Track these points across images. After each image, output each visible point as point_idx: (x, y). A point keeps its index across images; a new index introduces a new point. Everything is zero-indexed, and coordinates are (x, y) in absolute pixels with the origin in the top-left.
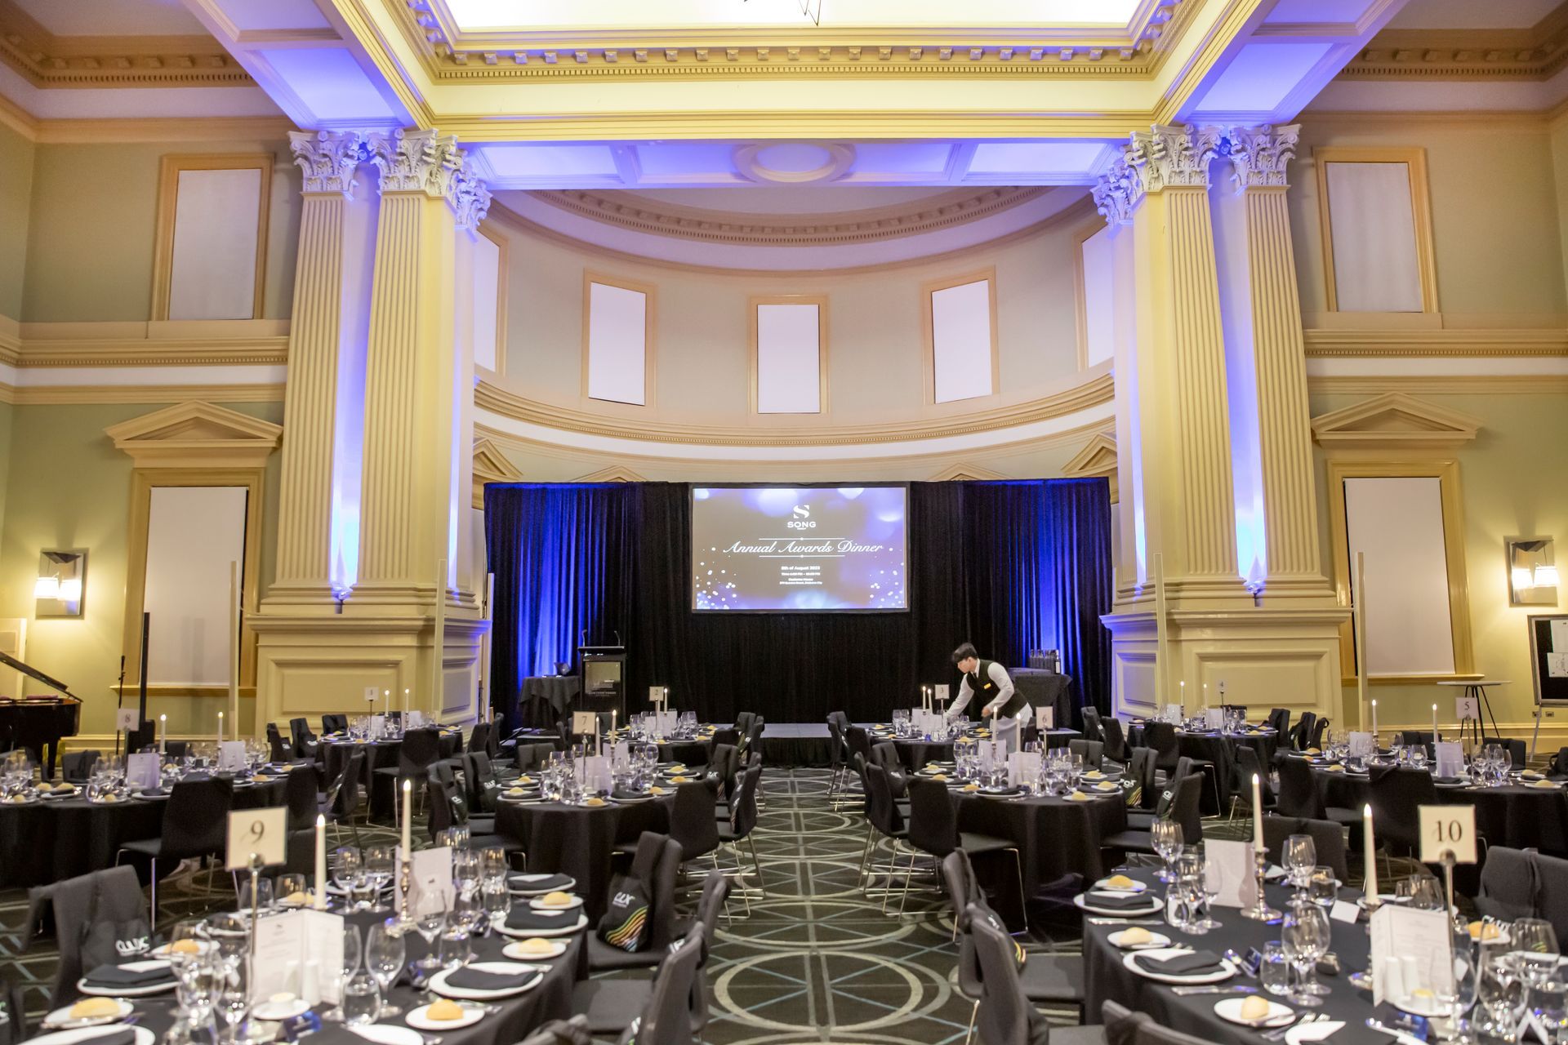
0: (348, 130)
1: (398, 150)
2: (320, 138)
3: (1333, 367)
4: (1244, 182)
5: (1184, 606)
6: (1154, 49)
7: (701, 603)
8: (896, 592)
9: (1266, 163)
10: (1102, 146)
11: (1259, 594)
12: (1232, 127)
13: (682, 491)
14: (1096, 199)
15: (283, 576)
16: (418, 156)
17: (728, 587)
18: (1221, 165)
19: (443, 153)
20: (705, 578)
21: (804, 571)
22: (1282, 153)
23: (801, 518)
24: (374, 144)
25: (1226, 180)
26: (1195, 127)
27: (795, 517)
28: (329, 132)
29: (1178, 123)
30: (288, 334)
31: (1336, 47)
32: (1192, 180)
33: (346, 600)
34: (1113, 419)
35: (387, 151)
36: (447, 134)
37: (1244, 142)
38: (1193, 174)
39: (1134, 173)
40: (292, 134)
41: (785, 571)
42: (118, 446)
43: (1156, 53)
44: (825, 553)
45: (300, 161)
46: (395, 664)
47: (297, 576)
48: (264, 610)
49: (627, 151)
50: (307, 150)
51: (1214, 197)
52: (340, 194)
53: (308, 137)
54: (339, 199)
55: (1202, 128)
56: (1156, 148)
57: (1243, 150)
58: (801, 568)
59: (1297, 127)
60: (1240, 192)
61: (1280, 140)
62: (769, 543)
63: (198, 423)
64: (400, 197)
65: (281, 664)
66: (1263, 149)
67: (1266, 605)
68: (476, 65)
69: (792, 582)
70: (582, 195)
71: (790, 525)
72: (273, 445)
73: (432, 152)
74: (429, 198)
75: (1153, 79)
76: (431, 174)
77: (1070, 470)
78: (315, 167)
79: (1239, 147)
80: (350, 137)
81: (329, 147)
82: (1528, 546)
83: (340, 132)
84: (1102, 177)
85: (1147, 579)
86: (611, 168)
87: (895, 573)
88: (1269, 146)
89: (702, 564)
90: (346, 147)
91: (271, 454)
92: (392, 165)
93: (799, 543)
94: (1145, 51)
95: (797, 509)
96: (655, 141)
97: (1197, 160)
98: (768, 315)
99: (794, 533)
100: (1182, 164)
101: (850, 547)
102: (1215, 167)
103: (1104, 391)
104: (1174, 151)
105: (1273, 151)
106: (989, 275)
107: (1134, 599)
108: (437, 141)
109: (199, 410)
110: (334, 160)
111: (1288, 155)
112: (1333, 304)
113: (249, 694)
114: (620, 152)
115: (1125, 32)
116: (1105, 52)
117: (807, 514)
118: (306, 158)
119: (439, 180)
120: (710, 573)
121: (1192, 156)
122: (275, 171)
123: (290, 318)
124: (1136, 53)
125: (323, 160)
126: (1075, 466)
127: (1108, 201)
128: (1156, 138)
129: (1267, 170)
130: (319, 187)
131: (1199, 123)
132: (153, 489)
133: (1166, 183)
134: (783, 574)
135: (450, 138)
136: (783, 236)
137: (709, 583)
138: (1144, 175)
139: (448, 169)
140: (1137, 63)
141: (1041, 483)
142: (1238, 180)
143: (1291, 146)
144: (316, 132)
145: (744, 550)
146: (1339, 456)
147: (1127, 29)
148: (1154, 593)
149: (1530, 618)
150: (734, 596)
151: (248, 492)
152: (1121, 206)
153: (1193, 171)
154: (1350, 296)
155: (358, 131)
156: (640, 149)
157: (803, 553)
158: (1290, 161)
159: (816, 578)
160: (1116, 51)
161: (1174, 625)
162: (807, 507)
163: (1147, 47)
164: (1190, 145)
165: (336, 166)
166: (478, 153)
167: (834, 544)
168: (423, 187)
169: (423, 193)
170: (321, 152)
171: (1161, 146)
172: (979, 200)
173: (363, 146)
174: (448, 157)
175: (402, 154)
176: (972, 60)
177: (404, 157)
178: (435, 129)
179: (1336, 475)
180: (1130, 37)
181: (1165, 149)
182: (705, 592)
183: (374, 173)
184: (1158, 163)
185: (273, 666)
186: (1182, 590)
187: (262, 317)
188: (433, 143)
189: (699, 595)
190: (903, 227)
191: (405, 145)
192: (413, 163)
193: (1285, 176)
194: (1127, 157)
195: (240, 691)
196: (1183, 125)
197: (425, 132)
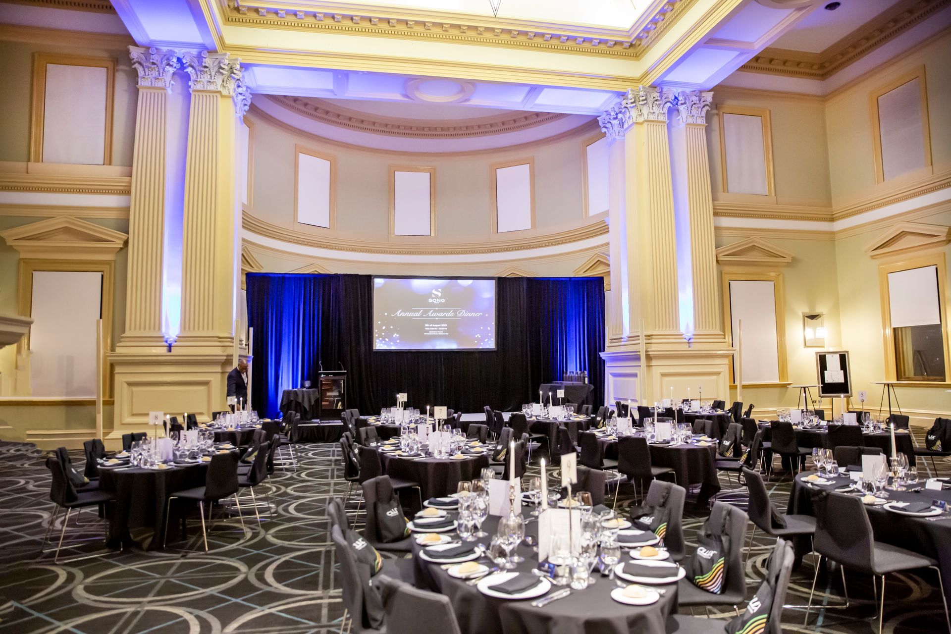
0: (170, 48)
1: (204, 64)
2: (150, 52)
3: (726, 222)
4: (684, 121)
5: (654, 347)
6: (643, 44)
7: (379, 345)
8: (490, 339)
9: (695, 111)
10: (609, 95)
11: (690, 341)
12: (680, 90)
13: (368, 280)
14: (601, 123)
15: (130, 329)
16: (216, 69)
17: (394, 336)
18: (673, 111)
19: (231, 68)
20: (381, 331)
21: (438, 327)
22: (704, 107)
23: (437, 297)
24: (187, 59)
25: (675, 119)
26: (662, 89)
27: (433, 296)
28: (156, 49)
29: (653, 86)
30: (131, 176)
31: (741, 54)
32: (659, 117)
33: (174, 344)
34: (608, 244)
35: (196, 64)
36: (234, 57)
37: (685, 99)
38: (660, 115)
39: (627, 111)
40: (132, 48)
41: (427, 327)
42: (8, 244)
43: (643, 46)
44: (450, 317)
45: (137, 66)
46: (206, 383)
47: (140, 329)
48: (119, 350)
49: (341, 76)
50: (141, 59)
51: (669, 127)
52: (164, 89)
53: (142, 50)
54: (163, 92)
55: (665, 89)
56: (641, 99)
57: (685, 103)
58: (437, 326)
59: (712, 93)
60: (682, 126)
61: (703, 99)
62: (418, 311)
63: (67, 230)
64: (204, 94)
65: (130, 384)
66: (695, 104)
67: (694, 347)
68: (252, 15)
69: (431, 333)
70: (296, 99)
71: (430, 300)
72: (121, 246)
73: (226, 67)
74: (222, 96)
75: (639, 60)
76: (223, 81)
77: (578, 272)
78: (146, 70)
79: (683, 102)
80: (172, 53)
81: (157, 58)
82: (813, 317)
83: (164, 49)
84: (606, 111)
85: (630, 333)
86: (330, 86)
87: (489, 328)
88: (698, 102)
89: (379, 322)
90: (168, 59)
91: (118, 252)
92: (199, 73)
93: (435, 311)
94: (637, 45)
95: (434, 292)
96: (363, 72)
97: (661, 106)
98: (401, 177)
99: (433, 305)
100: (654, 108)
101: (464, 313)
102: (670, 111)
103: (602, 229)
104: (650, 100)
105: (699, 105)
106: (531, 162)
107: (622, 343)
108: (229, 60)
109: (68, 222)
110: (160, 67)
111: (707, 108)
112: (726, 189)
113: (109, 403)
114: (340, 77)
115: (628, 33)
116: (616, 43)
117: (440, 294)
118: (140, 64)
119: (228, 85)
120: (384, 328)
121: (660, 104)
122: (117, 70)
123: (131, 166)
124: (632, 45)
125: (153, 66)
126: (580, 271)
127: (609, 125)
128: (642, 93)
129: (696, 115)
130: (150, 83)
131: (664, 87)
132: (34, 272)
133: (646, 118)
134: (426, 329)
135: (237, 59)
136: (410, 132)
137: (383, 334)
138: (634, 113)
139: (234, 78)
140: (631, 50)
141: (568, 279)
142: (681, 120)
143: (709, 103)
144: (148, 48)
145: (403, 314)
146: (727, 269)
147: (628, 31)
148: (639, 340)
149: (817, 353)
150: (398, 341)
151: (102, 276)
152: (617, 128)
153: (659, 113)
154: (733, 186)
155: (176, 50)
156: (351, 76)
157: (438, 317)
158: (708, 111)
159: (445, 331)
160: (621, 43)
161: (649, 358)
162: (440, 290)
163: (638, 43)
164: (659, 98)
165: (161, 71)
166: (250, 70)
167: (455, 312)
168: (219, 89)
169: (220, 92)
170: (151, 61)
171: (644, 98)
172: (526, 118)
173: (179, 60)
174: (235, 71)
175: (206, 67)
176: (528, 39)
177: (208, 69)
178: (228, 53)
179: (726, 279)
180: (630, 36)
181: (646, 99)
182: (381, 339)
183: (187, 77)
184: (641, 106)
185: (125, 385)
186: (652, 339)
187: (110, 164)
188: (227, 62)
189: (377, 341)
190: (480, 131)
191: (208, 61)
192: (213, 74)
193: (705, 119)
194: (624, 102)
195: (103, 401)
196: (655, 87)
197: (221, 55)
